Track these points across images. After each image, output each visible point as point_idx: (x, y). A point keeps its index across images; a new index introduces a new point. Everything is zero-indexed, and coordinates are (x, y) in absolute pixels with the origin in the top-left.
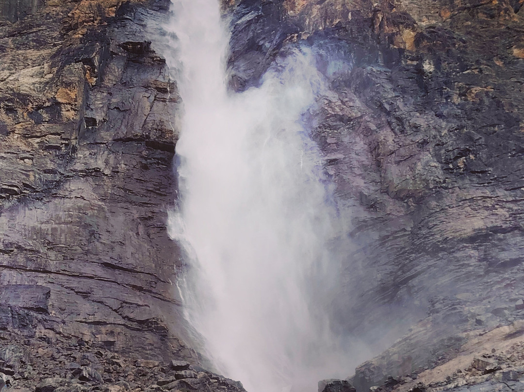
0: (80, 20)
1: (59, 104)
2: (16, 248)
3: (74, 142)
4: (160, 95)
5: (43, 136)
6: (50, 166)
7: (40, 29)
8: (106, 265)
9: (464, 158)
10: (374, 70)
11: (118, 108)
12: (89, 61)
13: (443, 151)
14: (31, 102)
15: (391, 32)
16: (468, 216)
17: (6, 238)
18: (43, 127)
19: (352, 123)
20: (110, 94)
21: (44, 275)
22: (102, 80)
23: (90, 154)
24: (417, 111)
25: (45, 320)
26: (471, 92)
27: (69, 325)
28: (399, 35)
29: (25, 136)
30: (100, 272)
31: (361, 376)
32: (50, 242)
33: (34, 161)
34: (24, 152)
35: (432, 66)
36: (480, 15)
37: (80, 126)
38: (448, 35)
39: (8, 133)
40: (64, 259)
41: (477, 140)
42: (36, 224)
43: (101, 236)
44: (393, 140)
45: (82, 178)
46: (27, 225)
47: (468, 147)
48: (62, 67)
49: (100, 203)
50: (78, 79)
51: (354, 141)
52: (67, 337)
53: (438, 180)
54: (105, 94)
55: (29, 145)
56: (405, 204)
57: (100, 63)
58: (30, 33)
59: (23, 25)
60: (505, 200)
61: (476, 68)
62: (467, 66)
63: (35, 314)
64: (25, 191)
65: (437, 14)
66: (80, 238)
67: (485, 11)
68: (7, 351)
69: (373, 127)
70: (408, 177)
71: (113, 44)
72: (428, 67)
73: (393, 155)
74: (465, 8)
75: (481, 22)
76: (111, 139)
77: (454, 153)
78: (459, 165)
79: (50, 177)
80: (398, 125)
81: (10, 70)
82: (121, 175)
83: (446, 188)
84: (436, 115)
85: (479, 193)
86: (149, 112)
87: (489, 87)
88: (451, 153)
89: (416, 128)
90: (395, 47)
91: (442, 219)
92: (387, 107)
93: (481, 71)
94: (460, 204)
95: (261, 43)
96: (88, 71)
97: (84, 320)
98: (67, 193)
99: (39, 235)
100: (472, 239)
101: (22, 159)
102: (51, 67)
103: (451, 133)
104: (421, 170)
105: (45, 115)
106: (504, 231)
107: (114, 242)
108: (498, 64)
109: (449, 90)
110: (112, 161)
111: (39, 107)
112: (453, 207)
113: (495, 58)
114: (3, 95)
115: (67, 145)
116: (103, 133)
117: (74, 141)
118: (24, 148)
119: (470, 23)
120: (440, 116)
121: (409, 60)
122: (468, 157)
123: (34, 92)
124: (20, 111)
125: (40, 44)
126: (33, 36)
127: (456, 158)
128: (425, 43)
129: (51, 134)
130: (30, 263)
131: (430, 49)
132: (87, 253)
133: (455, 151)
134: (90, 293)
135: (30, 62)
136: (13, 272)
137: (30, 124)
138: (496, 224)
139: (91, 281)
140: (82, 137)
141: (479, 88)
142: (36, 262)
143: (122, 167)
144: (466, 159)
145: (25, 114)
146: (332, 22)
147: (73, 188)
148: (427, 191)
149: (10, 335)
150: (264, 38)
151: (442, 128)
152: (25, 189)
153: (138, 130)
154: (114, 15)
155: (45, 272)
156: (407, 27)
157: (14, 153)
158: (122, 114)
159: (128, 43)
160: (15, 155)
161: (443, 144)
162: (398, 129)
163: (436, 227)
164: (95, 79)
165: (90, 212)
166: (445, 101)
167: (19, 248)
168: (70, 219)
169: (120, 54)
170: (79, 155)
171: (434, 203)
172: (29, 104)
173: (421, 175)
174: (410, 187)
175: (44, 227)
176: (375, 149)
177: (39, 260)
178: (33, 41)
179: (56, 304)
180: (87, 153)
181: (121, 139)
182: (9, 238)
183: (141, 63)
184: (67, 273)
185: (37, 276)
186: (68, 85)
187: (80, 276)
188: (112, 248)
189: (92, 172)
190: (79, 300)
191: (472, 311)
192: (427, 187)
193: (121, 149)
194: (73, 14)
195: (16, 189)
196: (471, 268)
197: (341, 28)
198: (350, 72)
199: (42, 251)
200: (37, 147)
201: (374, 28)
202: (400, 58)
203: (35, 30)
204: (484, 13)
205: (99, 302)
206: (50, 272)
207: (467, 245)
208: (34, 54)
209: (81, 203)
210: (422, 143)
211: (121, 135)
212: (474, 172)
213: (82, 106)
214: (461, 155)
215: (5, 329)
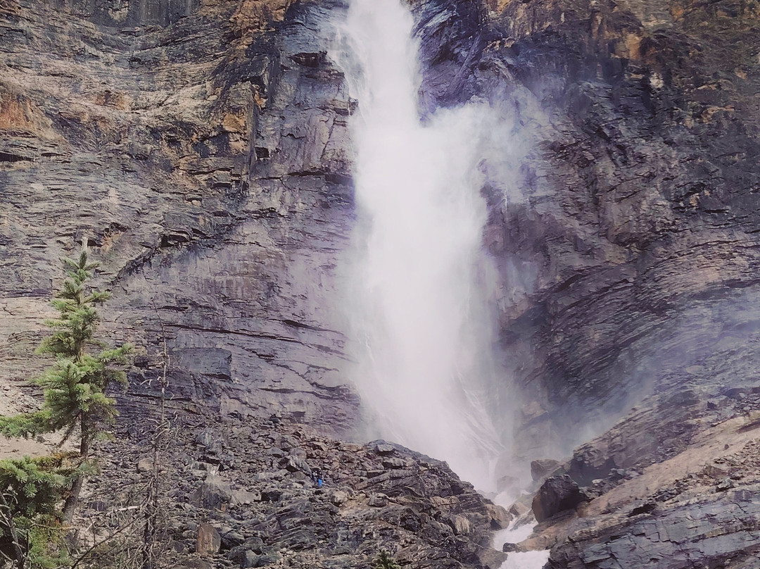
0: (244, 27)
1: (227, 133)
2: (190, 304)
3: (245, 178)
4: (340, 118)
5: (211, 172)
6: (221, 208)
7: (197, 36)
8: (289, 323)
9: (698, 194)
10: (592, 86)
11: (292, 135)
12: (257, 80)
13: (672, 187)
14: (196, 132)
15: (611, 38)
16: (701, 266)
17: (179, 293)
18: (211, 162)
19: (565, 151)
20: (283, 118)
21: (222, 335)
22: (272, 101)
23: (263, 191)
24: (642, 137)
25: (229, 389)
26: (707, 113)
27: (255, 394)
28: (621, 42)
29: (191, 173)
30: (283, 331)
31: (580, 459)
32: (225, 297)
33: (203, 202)
34: (191, 192)
35: (661, 81)
36: (719, 12)
37: (251, 159)
38: (680, 41)
39: (172, 170)
40: (242, 316)
41: (713, 172)
42: (209, 276)
43: (281, 289)
44: (614, 173)
45: (255, 220)
46: (199, 277)
47: (702, 182)
48: (228, 87)
49: (277, 250)
50: (246, 103)
51: (567, 174)
52: (254, 408)
53: (666, 222)
54: (277, 118)
55: (196, 182)
56: (627, 250)
57: (270, 80)
58: (186, 42)
59: (178, 31)
60: (744, 246)
61: (714, 83)
62: (703, 80)
63: (219, 382)
64: (195, 238)
65: (668, 12)
66: (258, 292)
67: (725, 8)
68: (207, 434)
69: (590, 157)
70: (631, 218)
71: (283, 56)
72: (656, 82)
73: (614, 191)
74: (702, 4)
75: (720, 22)
76: (286, 173)
77: (685, 189)
78: (691, 203)
79: (221, 220)
80: (620, 155)
81: (167, 89)
82: (298, 216)
83: (676, 231)
84: (664, 142)
85: (714, 237)
86: (328, 140)
87: (730, 106)
88: (682, 189)
89: (641, 159)
90: (617, 56)
91: (671, 270)
92: (607, 132)
93: (719, 86)
94: (692, 251)
95: (456, 51)
96: (257, 92)
97: (269, 388)
98: (240, 238)
99: (213, 288)
100: (704, 295)
101: (190, 200)
102: (215, 87)
103: (683, 165)
104: (646, 209)
105: (211, 147)
106: (742, 284)
107: (295, 296)
108: (740, 76)
109: (681, 111)
110: (288, 200)
111: (204, 138)
112: (684, 255)
113: (737, 69)
114: (164, 124)
115: (237, 182)
116: (276, 166)
117: (245, 176)
118: (191, 187)
119: (706, 23)
120: (670, 143)
121: (634, 73)
122: (702, 193)
123: (197, 120)
124: (184, 143)
125: (198, 55)
126: (191, 46)
127: (688, 195)
128: (652, 50)
129: (220, 170)
130: (206, 322)
131: (658, 59)
132: (267, 309)
133: (687, 187)
134: (273, 357)
135: (188, 79)
136: (189, 332)
137: (195, 158)
138: (733, 276)
139: (273, 341)
140: (253, 171)
141: (716, 108)
142: (212, 320)
143: (300, 206)
144: (699, 195)
145: (190, 146)
146: (541, 25)
147: (246, 233)
148: (653, 235)
149: (195, 406)
150: (460, 45)
151: (671, 158)
152: (194, 236)
153: (316, 162)
154: (282, 19)
155: (223, 331)
156: (631, 30)
157: (180, 194)
158: (296, 141)
159: (300, 55)
160: (182, 196)
161: (673, 178)
162: (621, 160)
163: (663, 279)
164: (265, 100)
165: (267, 261)
166: (675, 125)
167: (193, 304)
168: (245, 270)
169: (292, 68)
170: (251, 193)
171: (661, 250)
172: (193, 134)
173: (646, 216)
174: (633, 230)
175: (218, 279)
176: (592, 183)
177: (216, 318)
178: (191, 51)
179: (239, 370)
180: (260, 190)
181: (297, 173)
182: (182, 293)
183: (315, 78)
184: (246, 332)
185: (215, 337)
186: (236, 110)
187: (262, 336)
188: (294, 303)
189: (266, 213)
190: (263, 364)
191: (704, 391)
192: (653, 230)
193: (297, 185)
194: (235, 18)
195: (185, 235)
196: (704, 330)
197: (552, 33)
198: (563, 88)
199: (217, 308)
200: (205, 185)
201: (591, 33)
202: (623, 70)
203: (191, 37)
204: (724, 11)
205: (284, 366)
206: (229, 332)
207: (699, 302)
208: (192, 69)
209: (256, 250)
210: (648, 177)
211: (297, 168)
212: (709, 212)
213: (252, 135)
214: (694, 191)
215: (189, 400)
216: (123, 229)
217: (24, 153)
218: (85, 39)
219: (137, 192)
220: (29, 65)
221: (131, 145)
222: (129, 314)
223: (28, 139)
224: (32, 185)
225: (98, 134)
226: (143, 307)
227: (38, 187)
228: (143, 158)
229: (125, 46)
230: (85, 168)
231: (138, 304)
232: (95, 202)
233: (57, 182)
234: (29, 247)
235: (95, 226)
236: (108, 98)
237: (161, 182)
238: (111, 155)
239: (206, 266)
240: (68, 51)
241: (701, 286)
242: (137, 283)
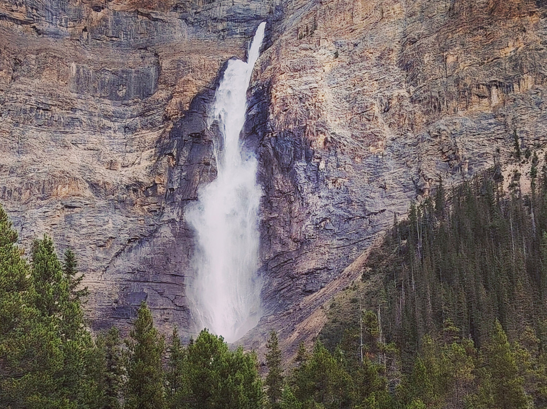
0: (171, 115)
1: (156, 184)
3: (163, 205)
4: (206, 168)
5: (149, 205)
6: (152, 223)
7: (154, 112)
8: (173, 275)
10: (299, 165)
11: (185, 179)
13: (315, 219)
16: (312, 259)
17: (133, 266)
18: (150, 199)
19: (285, 194)
20: (182, 170)
21: (147, 284)
22: (178, 161)
24: (311, 193)
26: (337, 182)
29: (141, 206)
30: (169, 279)
32: (150, 265)
33: (145, 220)
34: (141, 216)
35: (324, 165)
36: (364, 119)
38: (339, 140)
39: (134, 205)
40: (156, 274)
41: (332, 212)
42: (145, 255)
43: (171, 260)
44: (298, 210)
45: (166, 225)
46: (142, 256)
47: (327, 216)
48: (159, 157)
49: (173, 239)
50: (164, 170)
51: (284, 206)
53: (310, 235)
54: (179, 170)
55: (143, 211)
56: (296, 245)
57: (177, 152)
59: (146, 108)
60: (333, 247)
61: (343, 167)
62: (340, 165)
66: (163, 262)
67: (367, 117)
69: (293, 199)
70: (299, 232)
71: (185, 135)
72: (322, 165)
73: (296, 218)
74: (358, 114)
76: (180, 199)
78: (321, 225)
79: (152, 228)
80: (302, 201)
81: (137, 151)
82: (183, 221)
83: (313, 238)
84: (318, 196)
85: (325, 242)
86: (198, 182)
87: (347, 178)
88: (319, 220)
89: (308, 204)
90: (312, 148)
91: (303, 259)
92: (299, 189)
93: (344, 169)
94: (314, 249)
95: (258, 131)
96: (171, 159)
98: (159, 235)
99: (146, 261)
101: (140, 220)
103: (321, 209)
104: (304, 229)
105: (150, 192)
106: (321, 269)
107: (177, 262)
109: (328, 181)
110: (180, 213)
111: (147, 188)
112: (310, 251)
113: (356, 157)
114: (131, 183)
115: (159, 209)
116: (177, 196)
118: (141, 213)
120: (320, 197)
121: (316, 159)
122: (326, 221)
124: (139, 190)
125: (152, 126)
126: (150, 119)
127: (320, 222)
128: (328, 145)
129: (153, 203)
130: (142, 278)
132: (165, 269)
133: (321, 219)
134: (163, 293)
135: (147, 144)
136: (135, 283)
137: (143, 198)
138: (319, 266)
139: (165, 285)
140: (167, 199)
141: (341, 180)
142: (144, 277)
145: (142, 192)
146: (288, 126)
147: (162, 231)
148: (304, 240)
151: (318, 205)
152: (141, 237)
153: (192, 195)
154: (188, 109)
155: (147, 282)
158: (186, 182)
159: (192, 134)
160: (137, 218)
161: (316, 215)
162: (301, 204)
163: (298, 264)
164: (175, 161)
165: (168, 246)
166: (324, 187)
167: (138, 270)
168: (159, 251)
169: (189, 140)
170: (166, 211)
171: (305, 247)
172: (143, 187)
173: (304, 232)
174: (299, 237)
175: (149, 257)
176: (291, 213)
178: (150, 123)
179: (149, 301)
180: (170, 208)
181: (185, 200)
183: (199, 144)
184: (156, 281)
185: (144, 285)
186: (160, 175)
187: (161, 283)
188: (176, 266)
189: (171, 221)
190: (159, 297)
192: (305, 238)
193: (184, 205)
194: (168, 109)
195: (137, 237)
197: (291, 132)
199: (147, 271)
200: (147, 211)
202: (312, 156)
203: (152, 112)
205: (166, 297)
206: (150, 282)
208: (149, 137)
209: (165, 240)
210: (308, 213)
211: (185, 197)
212: (327, 230)
213: (167, 183)
214: (323, 221)
215: (129, 318)
216: (114, 238)
217: (77, 204)
218: (105, 117)
219: (119, 219)
220: (81, 142)
221: (118, 196)
222: (114, 276)
223: (79, 197)
224: (81, 220)
225: (106, 190)
226: (120, 273)
227: (83, 221)
228: (122, 201)
229: (123, 116)
230: (100, 210)
231: (118, 272)
232: (104, 227)
233: (90, 217)
234: (80, 250)
235: (104, 239)
236: (111, 165)
237: (129, 212)
238: (110, 202)
239: (145, 250)
240: (97, 129)
241: (306, 271)
242: (119, 262)
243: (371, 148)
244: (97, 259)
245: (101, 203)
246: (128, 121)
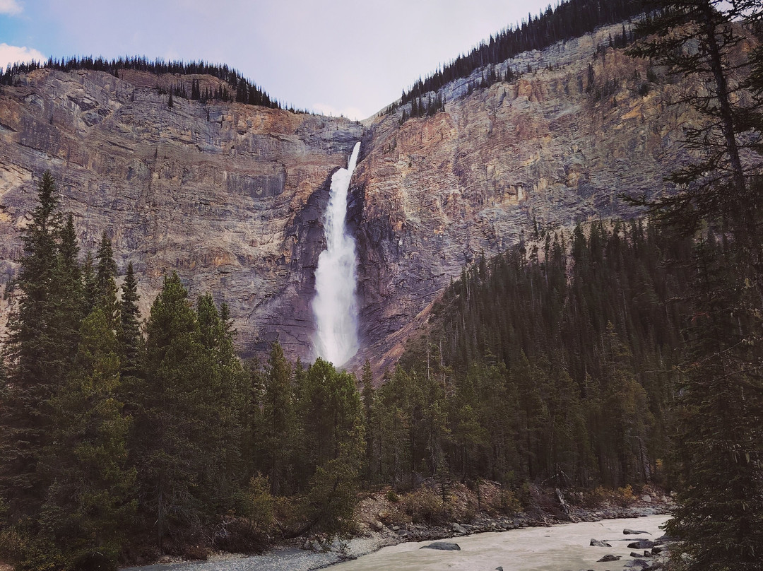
0: (294, 207)
1: (285, 256)
3: (289, 271)
4: (319, 245)
5: (280, 271)
6: (282, 284)
8: (297, 320)
10: (384, 242)
12: (294, 235)
13: (396, 280)
17: (269, 313)
18: (280, 267)
23: (295, 275)
24: (393, 262)
26: (411, 254)
29: (274, 272)
30: (294, 323)
32: (281, 313)
33: (277, 282)
35: (402, 242)
37: (291, 264)
39: (269, 271)
40: (284, 319)
41: (408, 275)
42: (277, 306)
43: (296, 309)
45: (292, 285)
46: (275, 307)
47: (404, 278)
48: (286, 237)
49: (297, 295)
50: (290, 247)
54: (301, 247)
55: (275, 275)
57: (299, 234)
58: (278, 208)
59: (276, 203)
61: (415, 244)
62: (413, 242)
66: (290, 311)
70: (385, 289)
71: (304, 221)
74: (425, 207)
76: (301, 267)
79: (282, 287)
81: (271, 234)
90: (394, 231)
95: (355, 219)
97: (287, 343)
98: (287, 292)
99: (278, 311)
101: (273, 282)
102: (283, 235)
103: (400, 273)
105: (280, 262)
106: (400, 315)
108: (425, 239)
109: (405, 253)
110: (301, 277)
111: (278, 259)
113: (425, 237)
114: (267, 256)
115: (287, 273)
116: (299, 265)
118: (274, 277)
120: (399, 265)
121: (396, 238)
123: (277, 253)
125: (281, 216)
126: (280, 211)
127: (400, 283)
128: (404, 229)
129: (282, 270)
132: (291, 316)
134: (290, 332)
135: (277, 228)
137: (275, 266)
139: (291, 327)
140: (292, 268)
141: (414, 253)
143: (304, 279)
145: (274, 262)
146: (377, 215)
147: (289, 290)
151: (398, 270)
152: (274, 293)
154: (306, 203)
156: (401, 220)
160: (271, 280)
164: (297, 240)
165: (293, 300)
166: (402, 258)
167: (272, 317)
168: (287, 303)
169: (307, 225)
170: (291, 275)
172: (275, 258)
173: (388, 289)
174: (385, 293)
175: (280, 307)
177: (278, 321)
178: (279, 213)
179: (281, 338)
183: (314, 229)
184: (285, 325)
186: (287, 250)
187: (289, 325)
188: (299, 313)
189: (295, 282)
192: (389, 293)
193: (304, 271)
195: (271, 294)
199: (278, 317)
200: (278, 275)
203: (281, 206)
205: (292, 335)
206: (280, 325)
208: (279, 223)
209: (291, 296)
210: (391, 276)
211: (305, 266)
212: (404, 288)
213: (292, 256)
214: (401, 281)
215: (266, 350)
216: (255, 294)
217: (229, 271)
218: (248, 209)
219: (259, 280)
220: (231, 227)
221: (258, 265)
222: (256, 321)
223: (230, 266)
225: (249, 261)
227: (233, 282)
228: (261, 268)
229: (261, 208)
230: (245, 274)
231: (259, 318)
232: (248, 287)
233: (238, 280)
234: (231, 303)
235: (248, 295)
236: (253, 243)
237: (265, 276)
238: (252, 269)
239: (277, 303)
240: (243, 217)
241: (389, 316)
242: (259, 311)
243: (435, 231)
244: (243, 309)
245: (246, 270)
246: (264, 212)
